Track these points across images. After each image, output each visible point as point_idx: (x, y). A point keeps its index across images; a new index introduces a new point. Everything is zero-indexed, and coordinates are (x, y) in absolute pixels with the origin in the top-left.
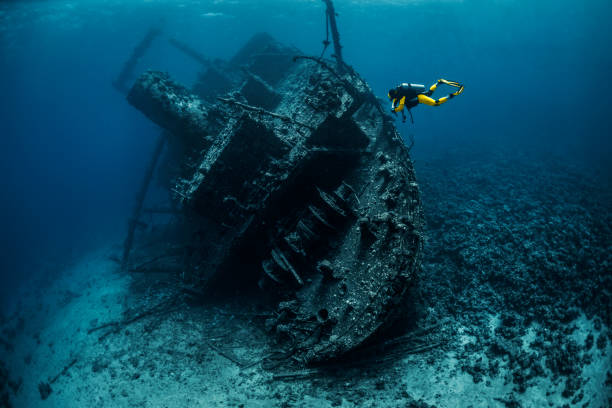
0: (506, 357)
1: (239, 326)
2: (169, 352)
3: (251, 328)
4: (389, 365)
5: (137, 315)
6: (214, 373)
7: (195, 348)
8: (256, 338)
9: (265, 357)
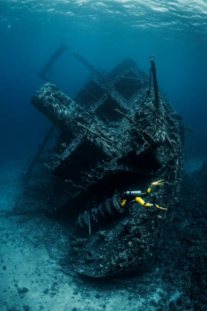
1: (62, 237)
2: (25, 237)
3: (67, 240)
4: (110, 289)
5: (19, 212)
6: (38, 255)
7: (36, 240)
8: (66, 246)
9: (63, 258)
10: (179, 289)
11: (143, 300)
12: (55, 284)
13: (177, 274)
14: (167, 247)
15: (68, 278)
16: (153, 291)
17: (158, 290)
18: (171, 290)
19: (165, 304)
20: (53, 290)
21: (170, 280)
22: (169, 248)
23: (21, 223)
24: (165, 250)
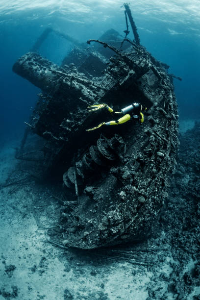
0: (176, 295)
3: (57, 206)
8: (55, 213)
9: (52, 226)
10: (192, 257)
11: (150, 274)
12: (44, 259)
13: (188, 237)
14: (171, 206)
15: (58, 251)
16: (162, 261)
17: (168, 259)
18: (184, 259)
19: (178, 278)
20: (41, 267)
21: (181, 246)
22: (174, 206)
23: (11, 194)
24: (170, 209)
